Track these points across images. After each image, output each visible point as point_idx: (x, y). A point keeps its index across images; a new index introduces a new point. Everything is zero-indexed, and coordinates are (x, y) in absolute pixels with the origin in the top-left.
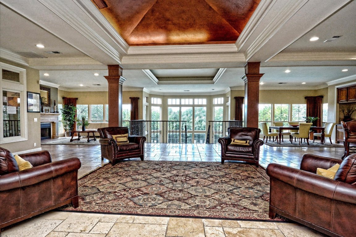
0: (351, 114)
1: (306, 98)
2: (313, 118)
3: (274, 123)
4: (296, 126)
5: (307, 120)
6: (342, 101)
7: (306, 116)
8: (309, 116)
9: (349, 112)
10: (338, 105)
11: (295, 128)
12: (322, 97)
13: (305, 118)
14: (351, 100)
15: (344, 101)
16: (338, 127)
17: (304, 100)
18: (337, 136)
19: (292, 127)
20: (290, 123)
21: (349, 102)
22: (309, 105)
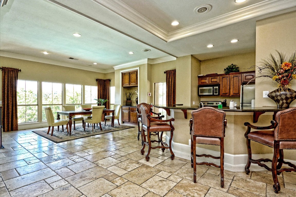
0: (131, 97)
1: (97, 80)
2: (103, 101)
3: (64, 107)
4: (89, 110)
5: (98, 102)
6: (126, 85)
7: (97, 98)
8: (100, 98)
9: (130, 95)
10: (123, 88)
11: (87, 112)
12: (110, 80)
13: (97, 100)
14: (132, 84)
15: (127, 85)
16: (123, 109)
17: (95, 82)
18: (123, 117)
19: (85, 111)
20: (83, 106)
21: (131, 86)
22: (99, 87)
